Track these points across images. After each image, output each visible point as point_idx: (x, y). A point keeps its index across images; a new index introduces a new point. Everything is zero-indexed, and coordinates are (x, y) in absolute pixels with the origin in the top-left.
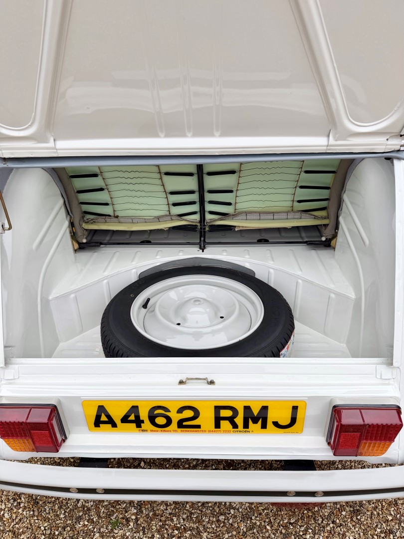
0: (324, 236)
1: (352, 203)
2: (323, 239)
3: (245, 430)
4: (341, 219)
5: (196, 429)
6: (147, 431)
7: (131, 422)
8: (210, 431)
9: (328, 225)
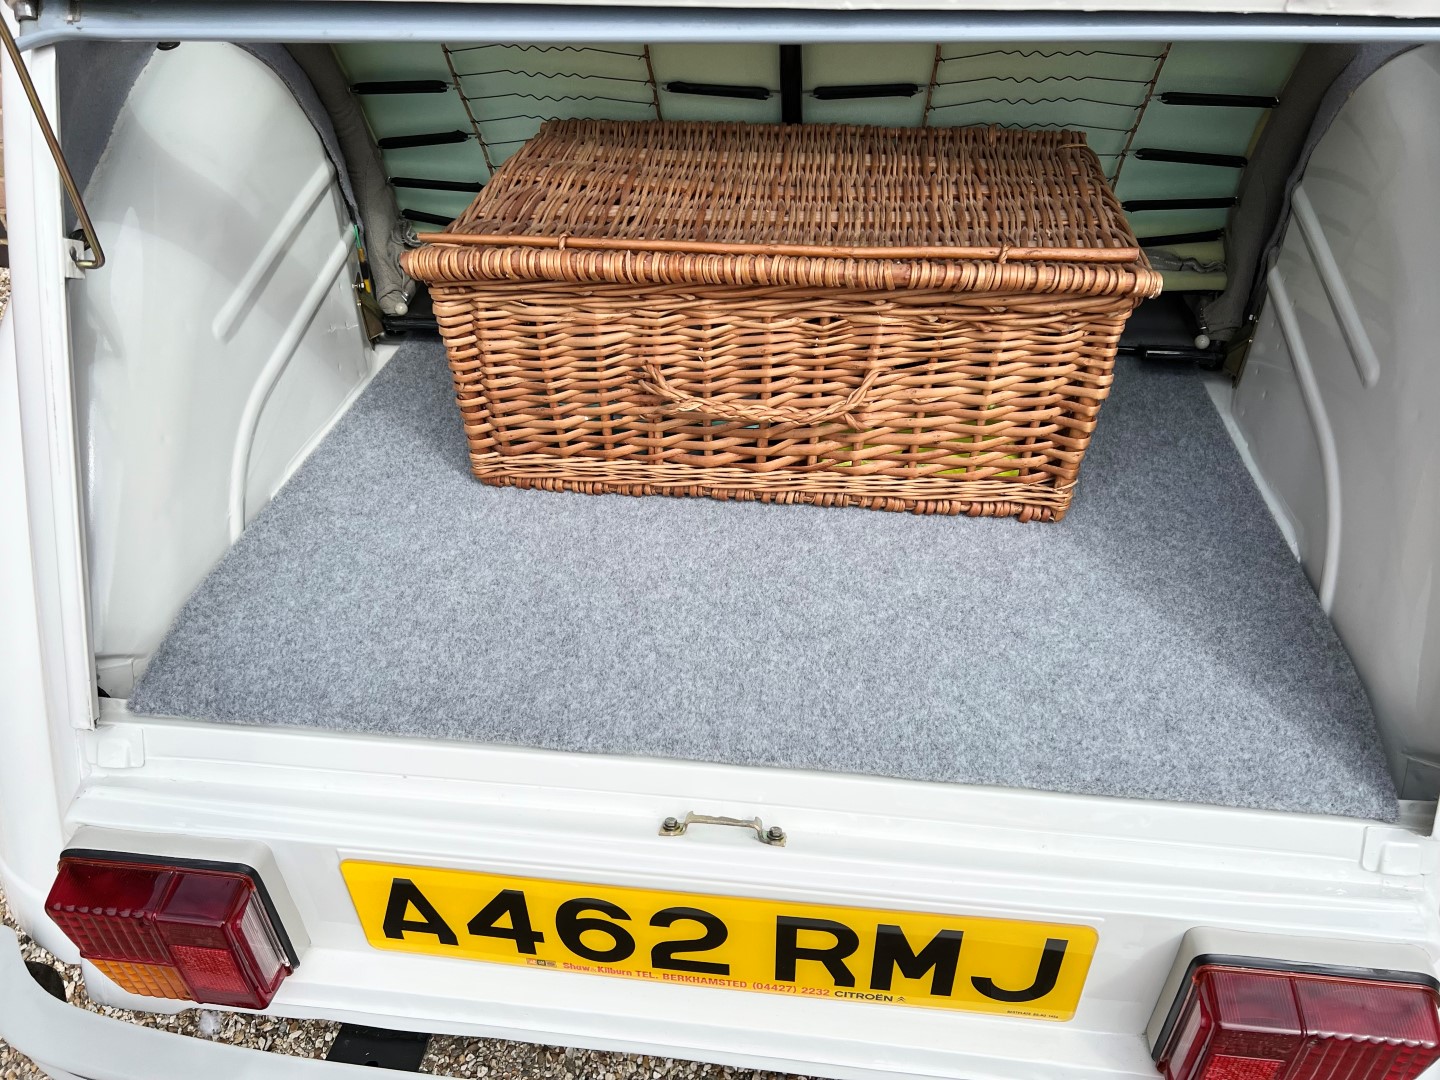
0: (1201, 333)
1: (1324, 220)
2: (1203, 342)
3: (875, 992)
4: (1275, 278)
5: (714, 976)
6: (552, 964)
7: (502, 933)
8: (757, 986)
9: (1221, 293)
